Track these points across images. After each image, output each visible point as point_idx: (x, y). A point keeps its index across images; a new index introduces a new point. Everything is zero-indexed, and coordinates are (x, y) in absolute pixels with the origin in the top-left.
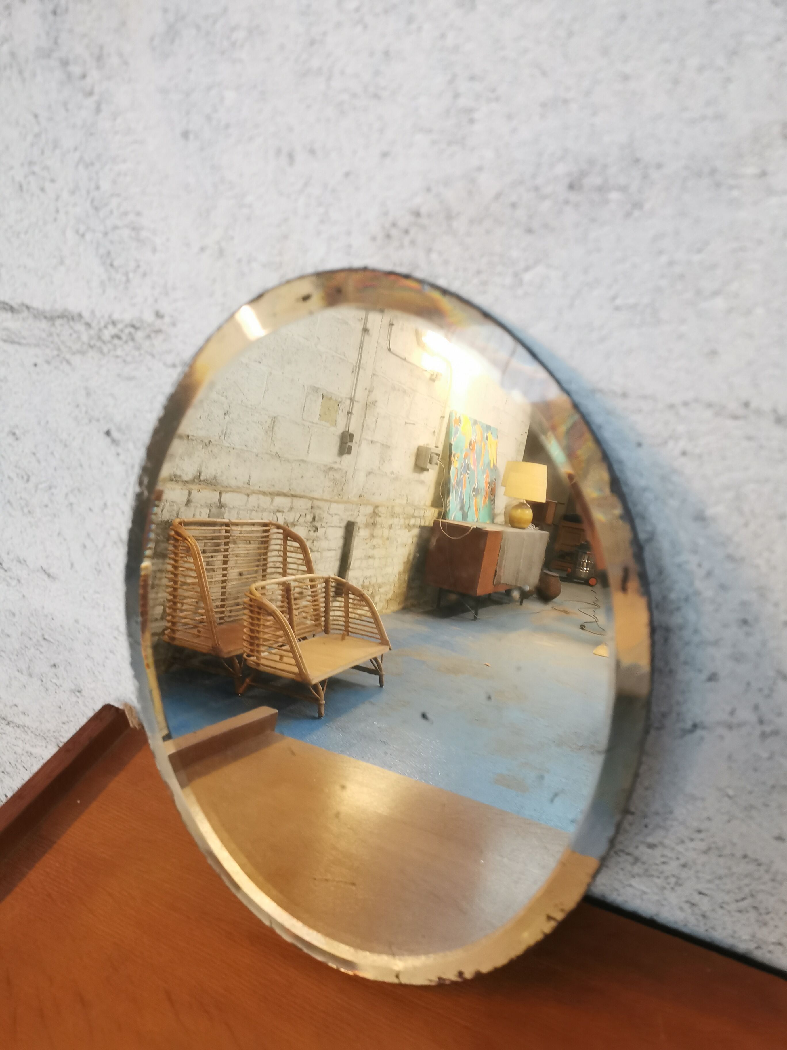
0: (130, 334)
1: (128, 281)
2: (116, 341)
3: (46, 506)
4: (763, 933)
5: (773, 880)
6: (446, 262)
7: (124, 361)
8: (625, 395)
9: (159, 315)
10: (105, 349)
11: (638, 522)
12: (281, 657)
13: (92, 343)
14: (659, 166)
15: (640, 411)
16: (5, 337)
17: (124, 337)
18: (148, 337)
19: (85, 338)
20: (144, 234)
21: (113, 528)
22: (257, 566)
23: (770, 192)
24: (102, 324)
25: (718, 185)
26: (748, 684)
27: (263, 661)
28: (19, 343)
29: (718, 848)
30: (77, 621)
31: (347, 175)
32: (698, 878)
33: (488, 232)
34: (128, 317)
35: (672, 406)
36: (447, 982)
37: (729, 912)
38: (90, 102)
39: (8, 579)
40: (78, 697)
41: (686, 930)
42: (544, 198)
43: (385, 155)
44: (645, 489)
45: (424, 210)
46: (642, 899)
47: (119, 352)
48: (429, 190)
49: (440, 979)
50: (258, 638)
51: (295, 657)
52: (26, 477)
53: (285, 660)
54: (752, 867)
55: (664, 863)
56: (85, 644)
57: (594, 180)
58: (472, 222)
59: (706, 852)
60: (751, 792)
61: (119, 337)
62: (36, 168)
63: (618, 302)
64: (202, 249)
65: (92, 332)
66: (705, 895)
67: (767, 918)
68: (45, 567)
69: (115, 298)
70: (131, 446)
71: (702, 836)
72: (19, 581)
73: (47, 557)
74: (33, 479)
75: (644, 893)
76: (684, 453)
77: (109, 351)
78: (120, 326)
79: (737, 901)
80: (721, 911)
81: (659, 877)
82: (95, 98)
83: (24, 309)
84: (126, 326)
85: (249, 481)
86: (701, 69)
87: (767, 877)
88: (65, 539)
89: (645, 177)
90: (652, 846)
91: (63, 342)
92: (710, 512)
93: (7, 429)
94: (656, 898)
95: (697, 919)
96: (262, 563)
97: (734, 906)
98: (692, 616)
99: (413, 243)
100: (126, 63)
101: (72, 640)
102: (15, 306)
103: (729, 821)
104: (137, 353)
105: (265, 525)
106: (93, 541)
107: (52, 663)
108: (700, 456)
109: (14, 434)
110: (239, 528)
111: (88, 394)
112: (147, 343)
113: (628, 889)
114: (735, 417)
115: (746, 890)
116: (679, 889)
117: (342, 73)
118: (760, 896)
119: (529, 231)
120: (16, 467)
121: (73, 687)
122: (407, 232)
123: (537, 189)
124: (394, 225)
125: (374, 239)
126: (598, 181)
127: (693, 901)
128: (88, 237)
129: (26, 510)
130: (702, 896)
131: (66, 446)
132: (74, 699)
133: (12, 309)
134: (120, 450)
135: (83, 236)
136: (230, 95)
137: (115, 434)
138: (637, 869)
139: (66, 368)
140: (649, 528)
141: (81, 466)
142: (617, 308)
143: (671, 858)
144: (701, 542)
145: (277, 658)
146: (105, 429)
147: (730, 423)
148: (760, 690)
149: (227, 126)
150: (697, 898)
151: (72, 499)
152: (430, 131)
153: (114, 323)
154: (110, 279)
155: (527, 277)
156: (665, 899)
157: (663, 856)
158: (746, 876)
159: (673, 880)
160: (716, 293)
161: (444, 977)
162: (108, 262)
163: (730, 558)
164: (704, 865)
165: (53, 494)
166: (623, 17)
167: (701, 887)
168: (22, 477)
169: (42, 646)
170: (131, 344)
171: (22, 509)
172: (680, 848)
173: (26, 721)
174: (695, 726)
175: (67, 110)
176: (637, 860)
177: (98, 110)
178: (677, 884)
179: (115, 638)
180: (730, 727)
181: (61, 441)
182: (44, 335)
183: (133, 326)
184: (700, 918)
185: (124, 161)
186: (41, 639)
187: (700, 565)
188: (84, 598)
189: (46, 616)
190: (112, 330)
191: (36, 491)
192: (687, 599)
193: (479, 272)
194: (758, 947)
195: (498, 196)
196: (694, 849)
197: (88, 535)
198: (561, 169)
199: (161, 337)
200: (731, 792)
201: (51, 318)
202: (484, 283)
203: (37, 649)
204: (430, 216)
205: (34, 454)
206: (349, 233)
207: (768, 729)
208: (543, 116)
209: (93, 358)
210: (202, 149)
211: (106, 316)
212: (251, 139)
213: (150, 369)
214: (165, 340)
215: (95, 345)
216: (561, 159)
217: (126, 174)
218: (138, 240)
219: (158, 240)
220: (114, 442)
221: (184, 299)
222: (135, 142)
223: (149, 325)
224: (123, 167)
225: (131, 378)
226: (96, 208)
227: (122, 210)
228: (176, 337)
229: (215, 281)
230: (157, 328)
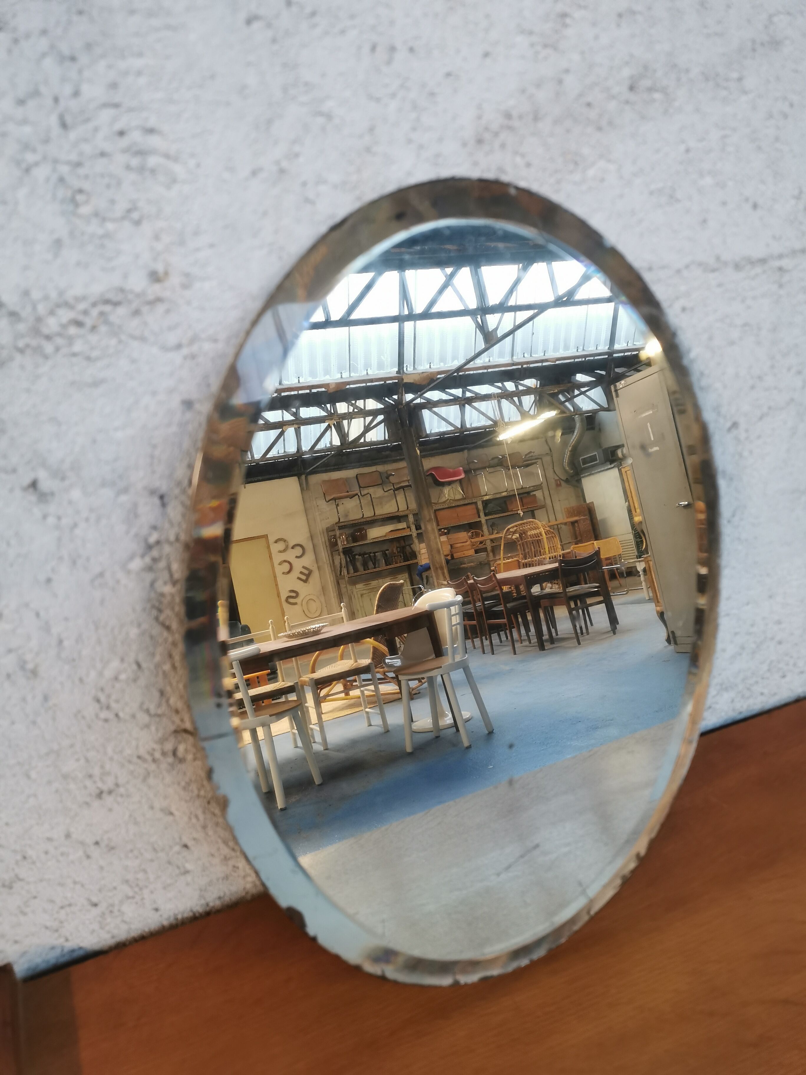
0: (102, 314)
1: (107, 234)
2: (73, 330)
6: (528, 165)
7: (88, 359)
9: (155, 277)
10: (49, 348)
13: (21, 344)
14: (687, 71)
17: (89, 322)
18: (137, 313)
20: (152, 161)
23: (743, 92)
24: (42, 309)
25: (718, 86)
31: (448, 75)
33: (568, 131)
34: (97, 289)
35: (679, 271)
36: (629, 876)
42: (613, 97)
43: (486, 55)
45: (515, 112)
47: (78, 347)
48: (523, 91)
49: (621, 878)
57: (646, 83)
58: (555, 122)
61: (79, 324)
64: (254, 173)
65: (21, 327)
69: (78, 264)
70: (76, 494)
77: (57, 349)
78: (80, 306)
89: (678, 79)
99: (503, 146)
104: (113, 342)
108: (692, 310)
112: (135, 323)
114: (714, 270)
119: (599, 129)
122: (497, 135)
123: (607, 90)
124: (487, 129)
125: (465, 145)
126: (649, 83)
128: (41, 171)
134: (51, 508)
135: (29, 170)
137: (46, 484)
142: (651, 193)
146: (27, 481)
147: (710, 276)
149: (313, 14)
152: (531, 33)
153: (67, 305)
154: (72, 234)
170: (103, 329)
185: (140, 55)
190: (65, 315)
193: (555, 172)
195: (578, 97)
198: (626, 72)
199: (161, 308)
202: (559, 182)
204: (520, 117)
206: (440, 140)
208: (618, 25)
209: (22, 367)
210: (274, 41)
211: (53, 295)
212: (343, 32)
213: (134, 361)
214: (168, 311)
215: (28, 346)
216: (627, 63)
217: (139, 73)
218: (141, 169)
219: (178, 169)
220: (44, 497)
221: (212, 246)
222: (168, 27)
223: (138, 295)
224: (138, 63)
225: (96, 384)
226: (64, 125)
227: (118, 126)
228: (189, 303)
229: (265, 214)
230: (151, 297)
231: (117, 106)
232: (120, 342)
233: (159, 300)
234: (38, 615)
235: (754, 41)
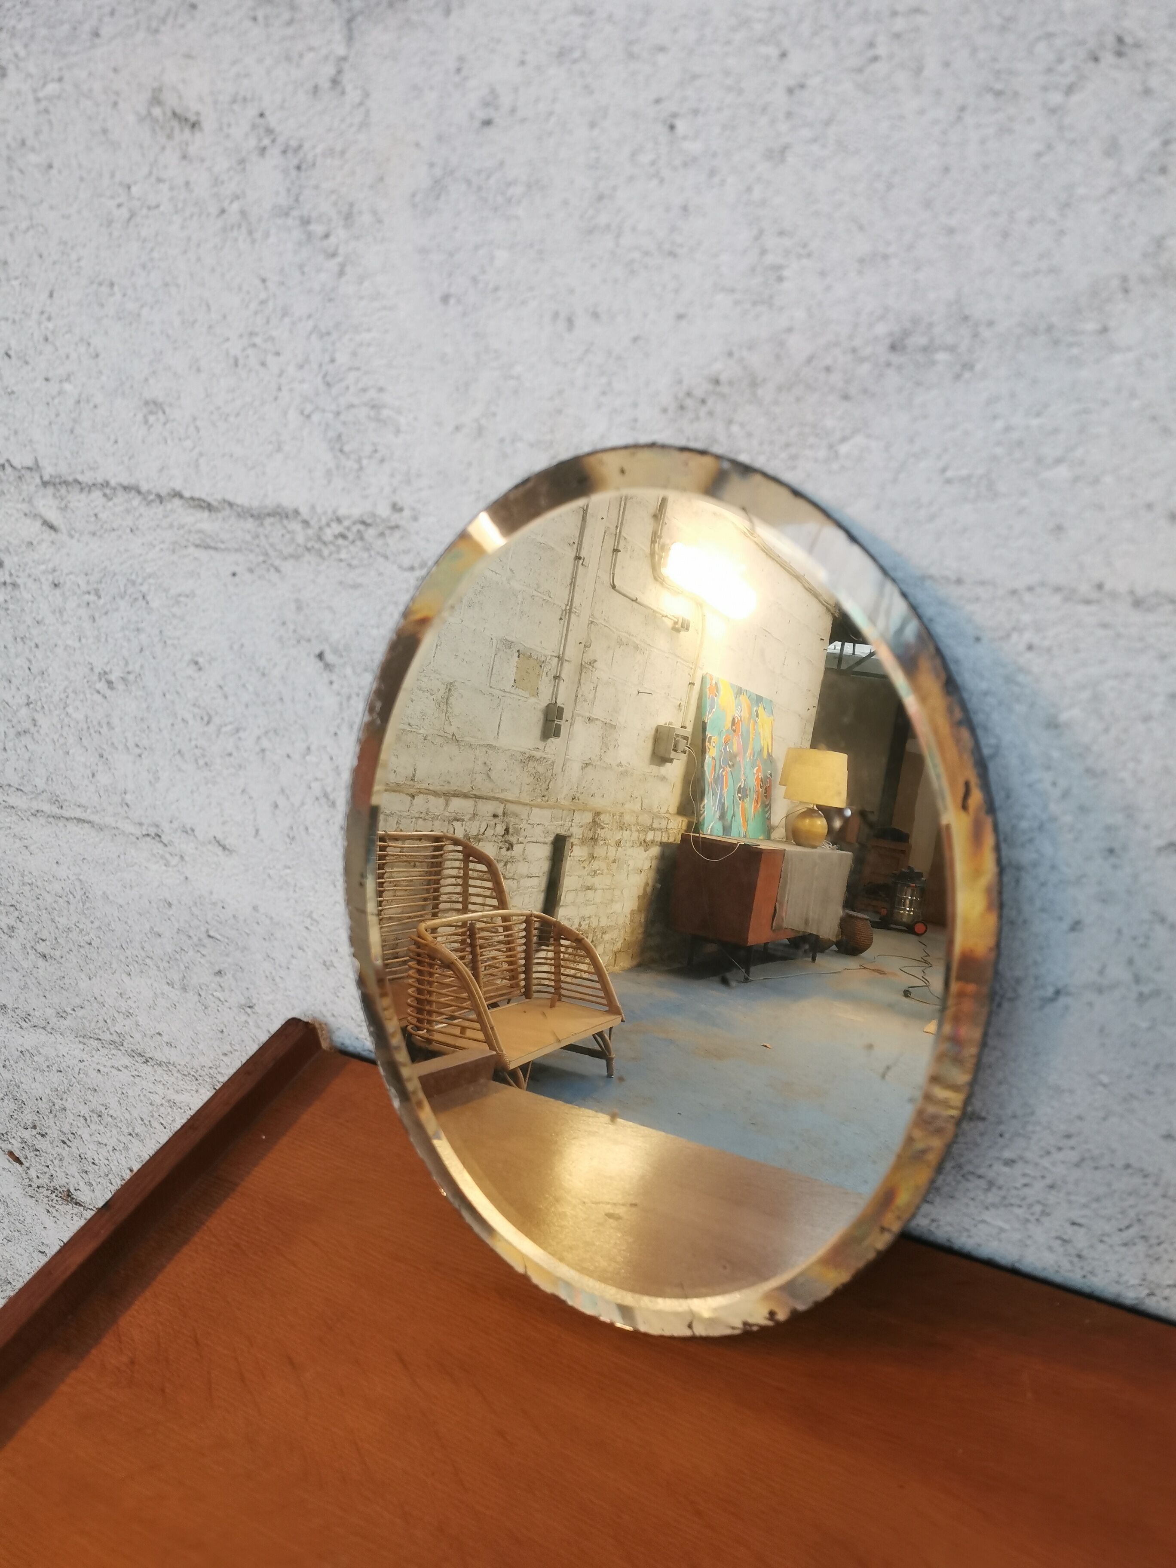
0: (359, 531)
1: (361, 469)
2: (340, 541)
3: (230, 755)
4: (1156, 1272)
5: (1164, 1196)
6: (750, 435)
7: (349, 565)
8: (959, 581)
9: (396, 508)
10: (326, 552)
11: (980, 732)
12: (463, 1029)
13: (309, 545)
14: (991, 324)
15: (977, 599)
16: (198, 542)
17: (351, 536)
18: (382, 535)
19: (300, 539)
20: (385, 413)
21: (316, 779)
22: (425, 899)
23: (1113, 348)
24: (324, 521)
25: (1056, 342)
26: (1119, 932)
27: (437, 1037)
28: (216, 549)
29: (1093, 1158)
30: (255, 908)
31: (635, 340)
32: (1070, 1202)
33: (798, 400)
34: (356, 512)
35: (1014, 592)
36: (755, 1329)
37: (1111, 1246)
38: (333, 265)
39: (168, 856)
40: (249, 1015)
41: (1058, 1279)
42: (862, 360)
43: (680, 317)
44: (986, 694)
45: (723, 377)
46: (1000, 1241)
47: (343, 555)
48: (730, 354)
49: (745, 1324)
50: (430, 1002)
51: (484, 1029)
52: (206, 718)
53: (469, 1033)
54: (1137, 1180)
55: (1026, 1185)
56: (264, 939)
57: (918, 340)
58: (779, 389)
59: (1077, 1165)
60: (1129, 1077)
61: (343, 536)
62: (258, 340)
63: (949, 474)
64: (458, 428)
65: (310, 532)
66: (1080, 1225)
67: (1159, 1249)
68: (220, 836)
69: (343, 489)
70: (349, 671)
71: (1072, 1142)
72: (182, 857)
73: (224, 823)
74: (217, 720)
75: (1002, 1230)
76: (1030, 648)
77: (331, 554)
78: (346, 523)
79: (1120, 1230)
80: (1101, 1247)
81: (1020, 1206)
82: (339, 259)
83: (226, 506)
84: (354, 523)
85: (414, 776)
86: (1032, 222)
87: (1157, 1192)
88: (251, 798)
89: (975, 335)
90: (1010, 1163)
91: (272, 545)
92: (1064, 717)
93: (187, 657)
94: (1017, 1236)
95: (1071, 1262)
96: (431, 895)
97: (1117, 1239)
98: (1048, 849)
99: (711, 414)
100: (380, 221)
101: (248, 935)
102: (215, 504)
103: (1105, 1119)
104: (366, 555)
105: (437, 839)
106: (288, 798)
107: (217, 969)
108: (1049, 650)
109: (196, 663)
110: (399, 844)
111: (299, 608)
112: (380, 542)
113: (981, 1226)
114: (1088, 602)
115: (1132, 1213)
116: (1044, 1219)
117: (634, 229)
118: (1150, 1221)
119: (846, 397)
120: (194, 705)
121: (243, 1001)
122: (703, 402)
123: (854, 351)
124: (689, 394)
125: (665, 411)
126: (923, 341)
127: (1065, 1237)
128: (316, 418)
129: (201, 762)
130: (1075, 1228)
131: (264, 675)
132: (244, 1018)
133: (209, 507)
134: (334, 677)
135: (308, 416)
136: (502, 256)
137: (330, 657)
138: (992, 1197)
139: (273, 576)
140: (993, 741)
141: (281, 699)
142: (949, 481)
143: (1034, 1178)
144: (1055, 754)
145: (457, 1031)
146: (317, 651)
147: (1082, 609)
148: (1134, 938)
149: (496, 289)
150: (1070, 1231)
151: (265, 743)
152: (733, 291)
153: (339, 520)
154: (338, 467)
155: (844, 449)
156: (1030, 1237)
157: (1025, 1175)
158: (1130, 1194)
159: (1038, 1208)
160: (1059, 461)
161: (751, 1320)
162: (338, 446)
163: (1090, 772)
164: (1076, 1183)
165: (240, 739)
166: (946, 170)
167: (1075, 1215)
168: (202, 718)
169: (204, 946)
170: (359, 543)
171: (196, 761)
172: (1045, 1162)
173: (172, 1055)
174: (1058, 993)
175: (303, 273)
176: (991, 1184)
177: (341, 273)
178: (1044, 1213)
179: (307, 928)
180: (1100, 990)
181: (258, 669)
182: (248, 537)
183: (363, 523)
184: (1076, 1260)
185: (369, 330)
186: (203, 936)
187: (1054, 784)
188: (269, 876)
189: (214, 904)
190: (336, 528)
191: (218, 736)
192: (1041, 828)
193: (787, 445)
194: (1152, 1294)
195: (810, 360)
196: (1063, 1162)
197: (283, 790)
198: (881, 329)
199: (397, 534)
200: (1105, 1079)
201: (258, 516)
202: (794, 457)
203: (198, 951)
204: (731, 383)
205: (221, 687)
206: (635, 405)
207: (1146, 989)
208: (860, 273)
209: (309, 563)
210: (465, 314)
211: (330, 512)
212: (524, 303)
213: (380, 574)
214: (402, 537)
215: (313, 547)
216: (881, 318)
217: (369, 345)
218: (378, 420)
219: (402, 420)
220: (328, 667)
221: (430, 487)
222: (384, 308)
223: (383, 521)
224: (366, 337)
225: (356, 586)
226: (328, 385)
227: (360, 385)
228: (417, 533)
229: (470, 464)
230: (393, 524)
231: (358, 369)
232: (370, 556)
233: (397, 527)
234: (331, 759)
235: (1125, 279)
